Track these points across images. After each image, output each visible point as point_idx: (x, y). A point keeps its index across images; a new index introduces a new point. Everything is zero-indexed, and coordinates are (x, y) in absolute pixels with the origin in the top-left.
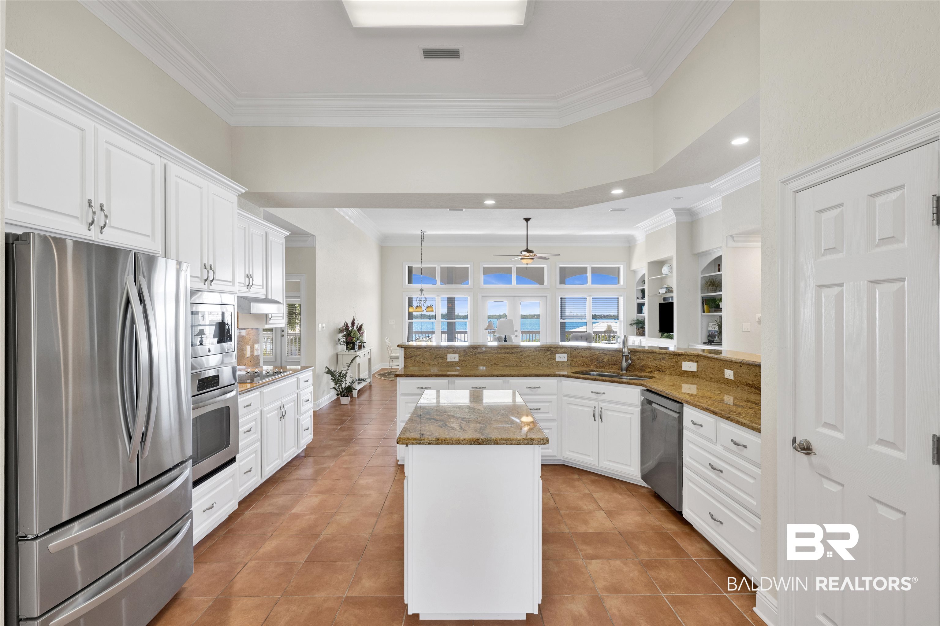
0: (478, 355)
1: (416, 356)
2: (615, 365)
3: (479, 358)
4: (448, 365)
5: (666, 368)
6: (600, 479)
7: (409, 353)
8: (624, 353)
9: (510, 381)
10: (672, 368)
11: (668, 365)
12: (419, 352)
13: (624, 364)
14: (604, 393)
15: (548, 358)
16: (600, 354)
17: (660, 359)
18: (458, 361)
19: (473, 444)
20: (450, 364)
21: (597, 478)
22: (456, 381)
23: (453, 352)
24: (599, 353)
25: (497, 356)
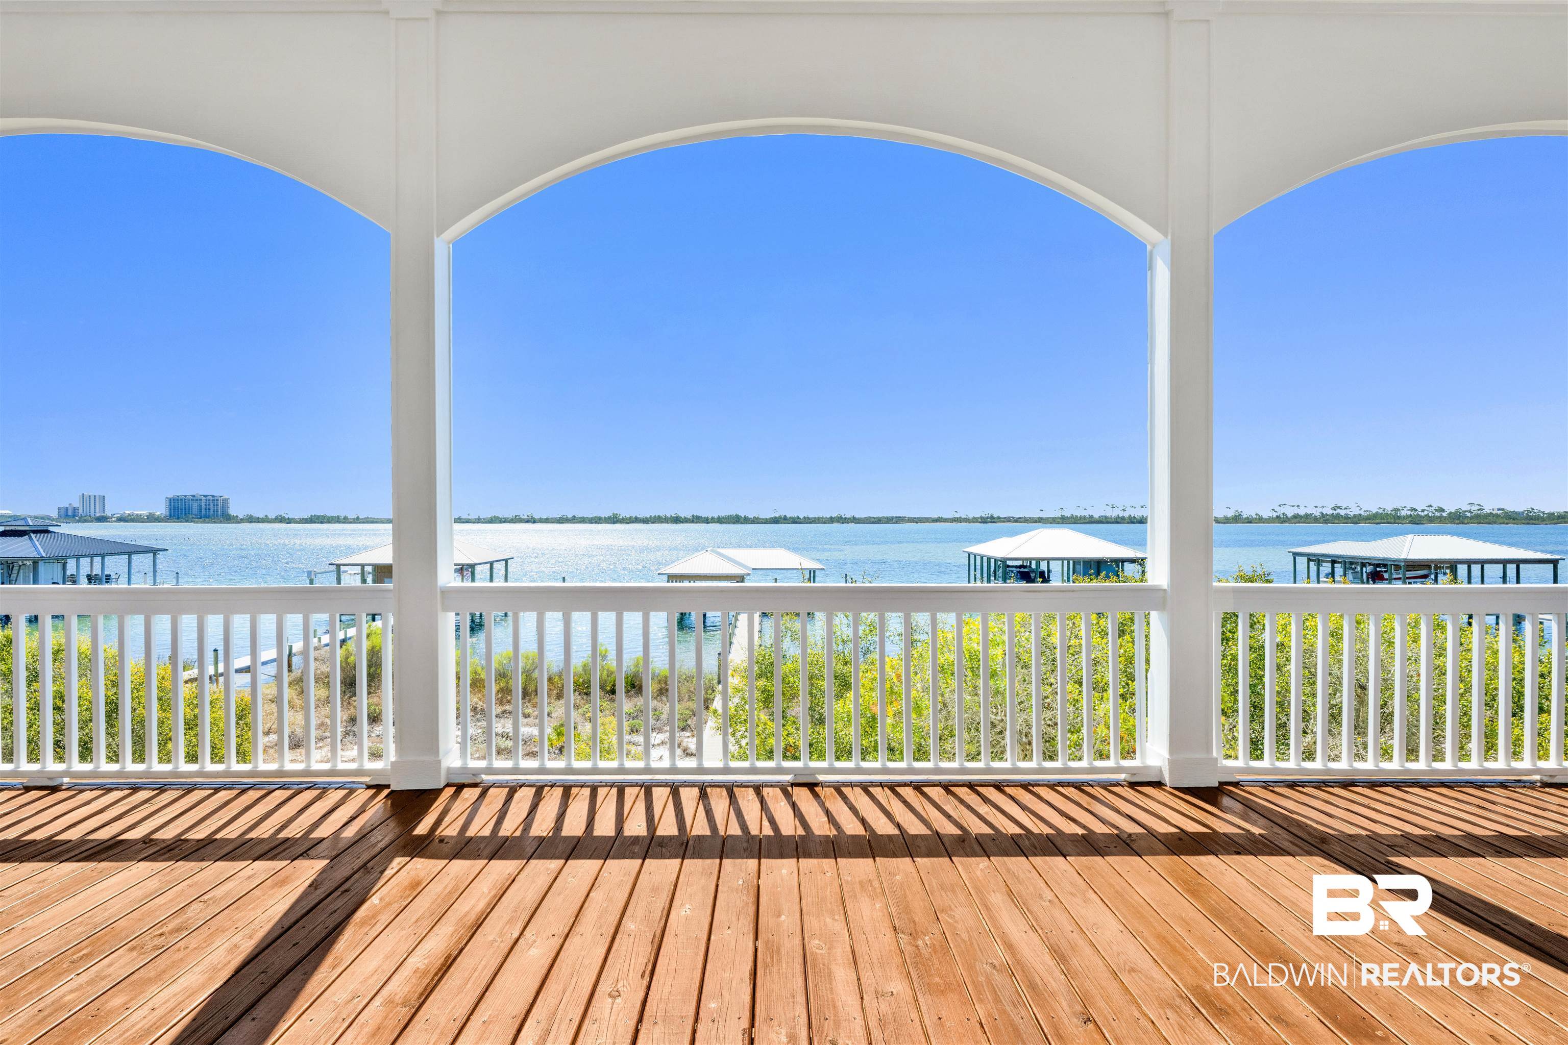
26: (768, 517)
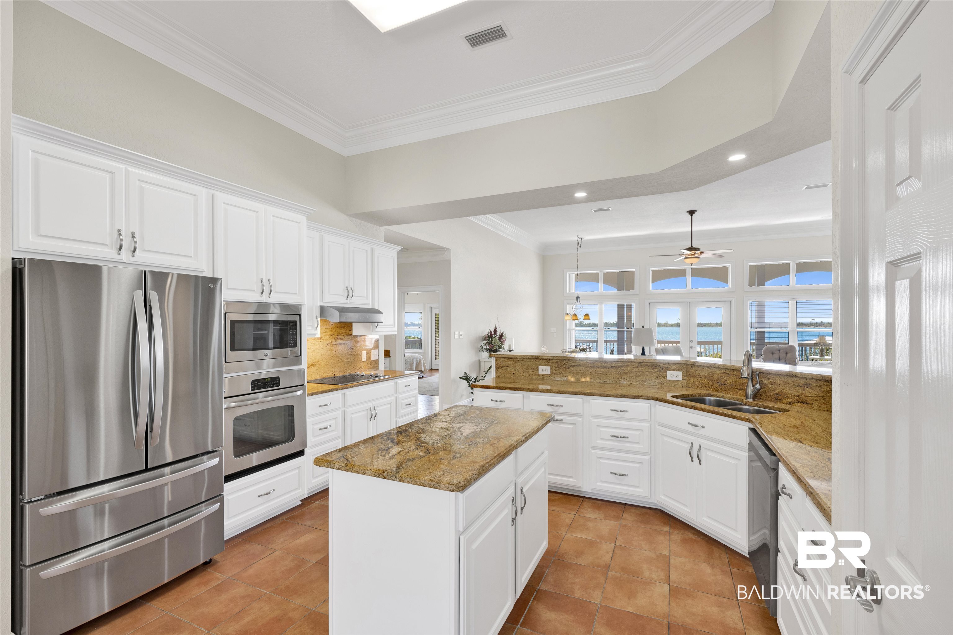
0: (572, 369)
1: (508, 366)
2: (740, 389)
3: (573, 371)
4: (539, 378)
5: (812, 400)
6: (698, 539)
7: (501, 362)
8: (742, 374)
9: (591, 400)
10: (822, 401)
11: (815, 395)
12: (510, 362)
13: (750, 390)
14: (703, 427)
15: (656, 376)
16: (722, 374)
17: (804, 385)
18: (550, 374)
19: (378, 477)
20: (541, 376)
21: (693, 537)
22: (531, 396)
23: (545, 364)
24: (720, 373)
25: (593, 370)
26: (673, 323)
